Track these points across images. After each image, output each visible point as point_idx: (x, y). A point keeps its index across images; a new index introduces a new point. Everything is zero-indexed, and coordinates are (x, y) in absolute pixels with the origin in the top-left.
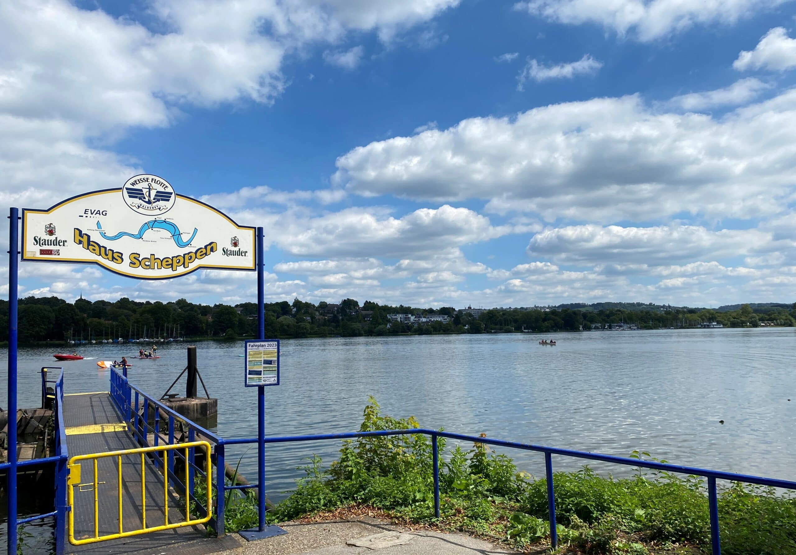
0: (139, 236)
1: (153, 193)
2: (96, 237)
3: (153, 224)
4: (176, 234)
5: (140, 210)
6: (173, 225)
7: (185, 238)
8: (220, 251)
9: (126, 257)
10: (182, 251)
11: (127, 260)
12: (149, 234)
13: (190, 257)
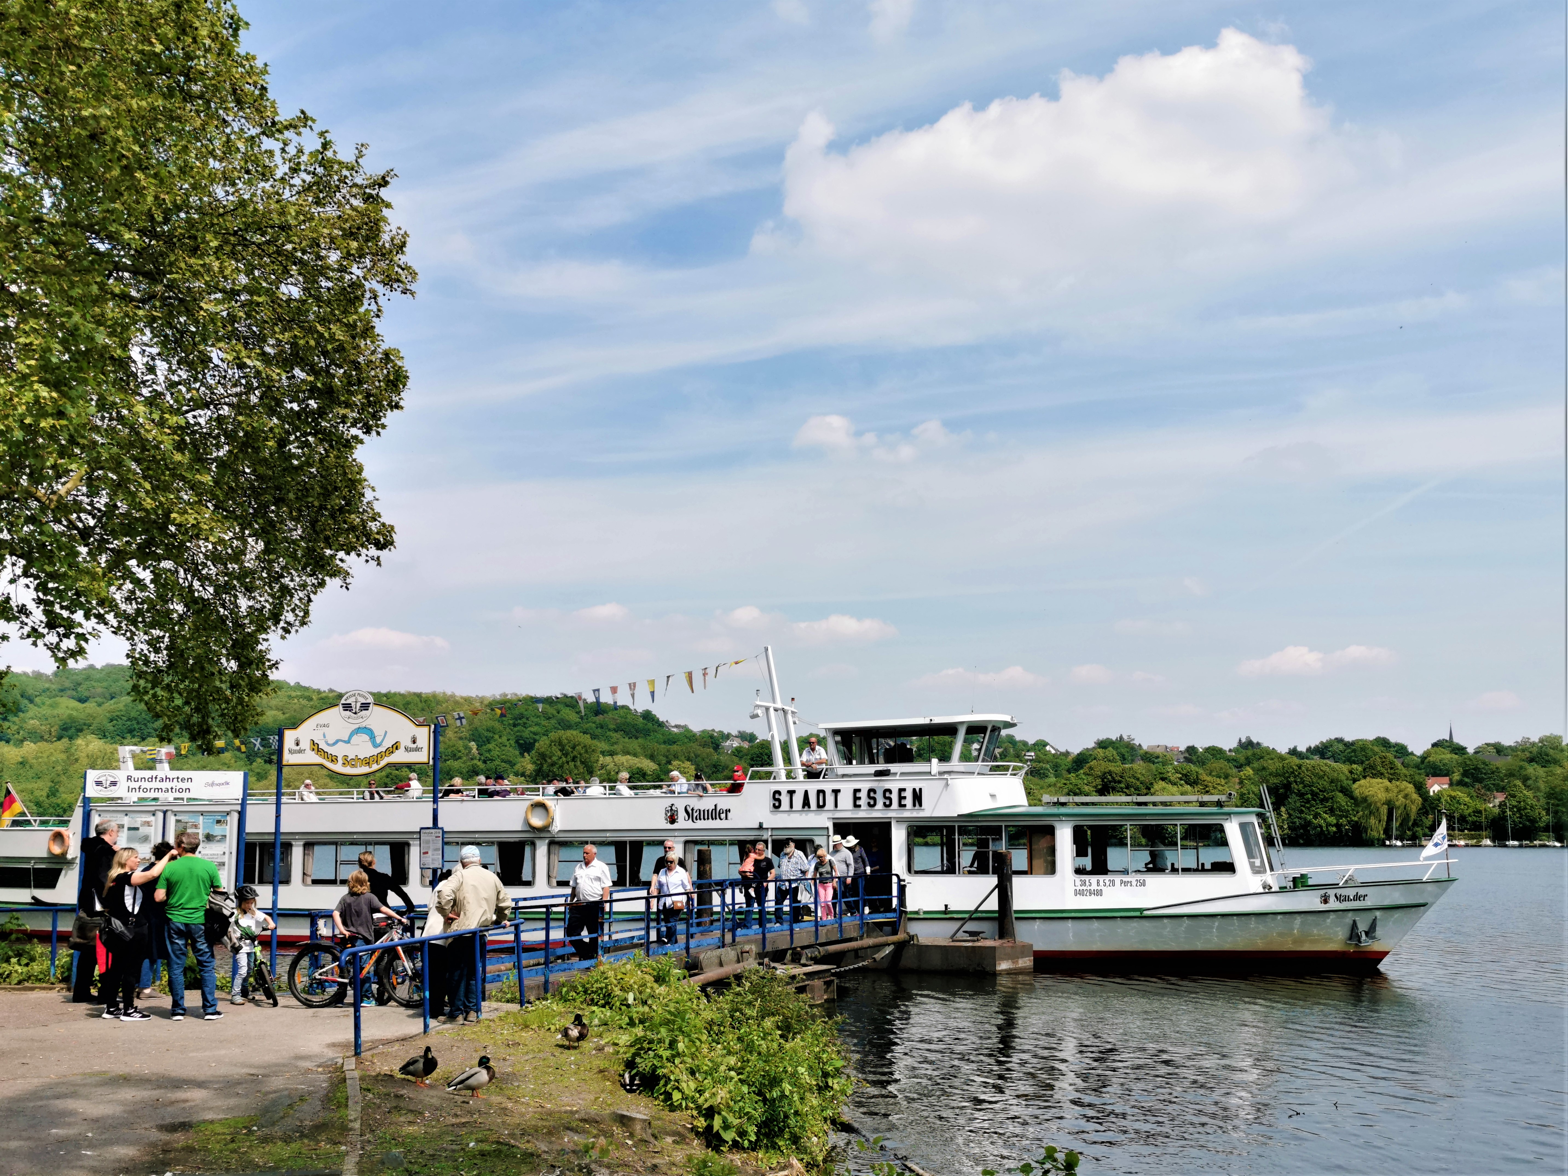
0: (348, 742)
1: (359, 705)
2: (322, 746)
3: (358, 731)
4: (372, 738)
5: (350, 720)
6: (370, 730)
7: (378, 740)
8: (402, 749)
9: (340, 759)
10: (376, 751)
11: (340, 761)
12: (355, 739)
13: (380, 756)
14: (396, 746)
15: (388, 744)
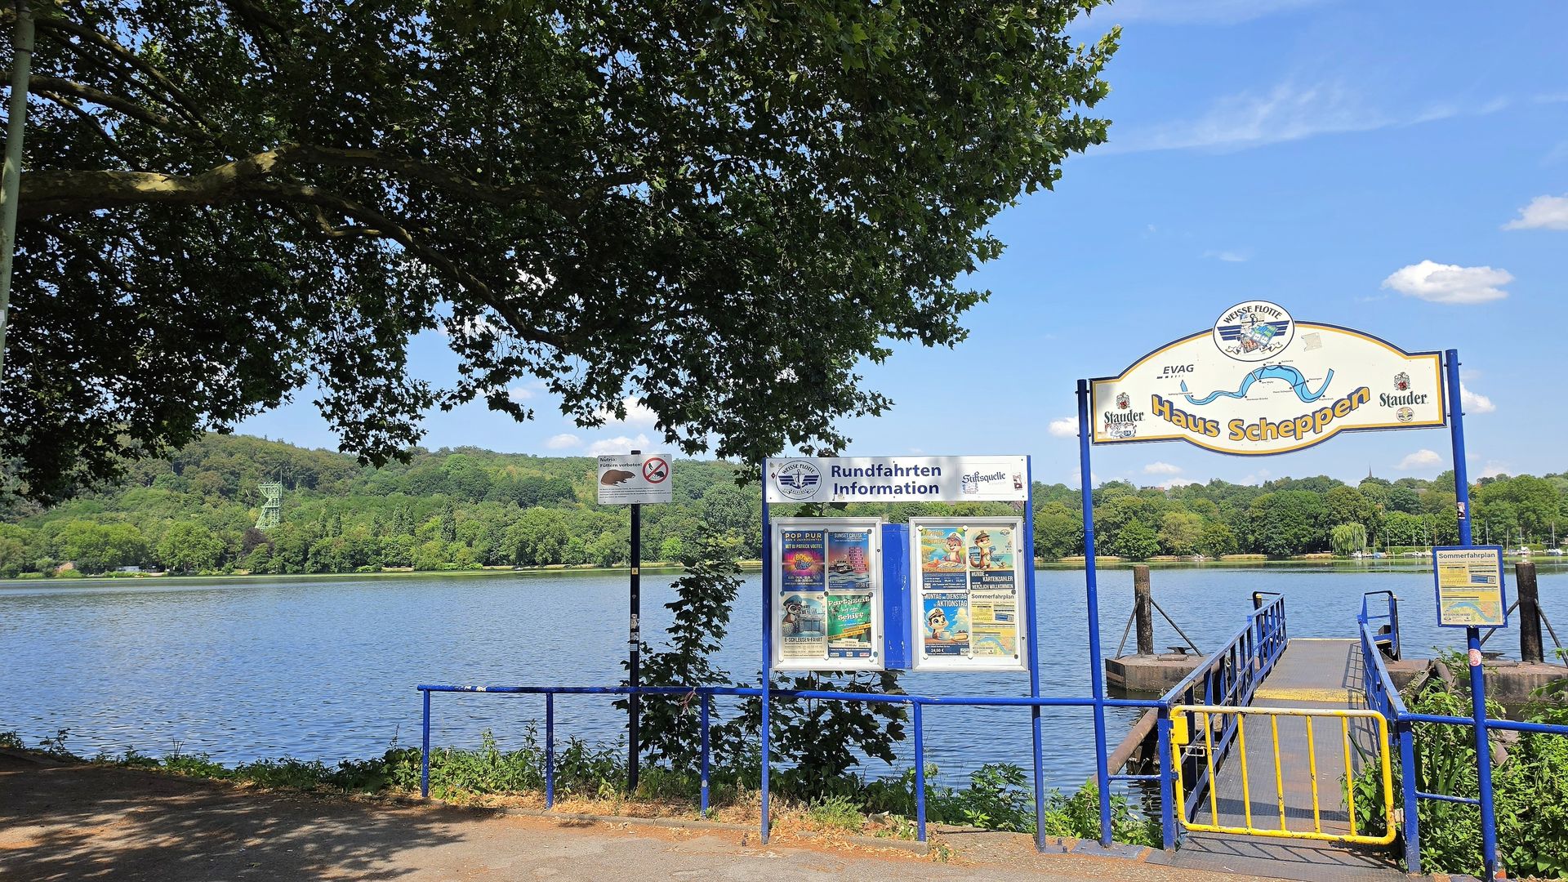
0: (1242, 394)
2: (1180, 403)
4: (1299, 384)
6: (1293, 370)
7: (1313, 387)
8: (1375, 400)
9: (1223, 427)
10: (1310, 408)
11: (1225, 431)
12: (1255, 389)
13: (1324, 415)
14: (1359, 396)
15: (1338, 391)
